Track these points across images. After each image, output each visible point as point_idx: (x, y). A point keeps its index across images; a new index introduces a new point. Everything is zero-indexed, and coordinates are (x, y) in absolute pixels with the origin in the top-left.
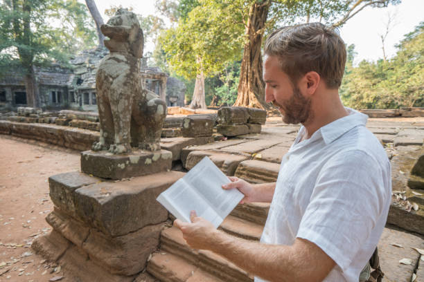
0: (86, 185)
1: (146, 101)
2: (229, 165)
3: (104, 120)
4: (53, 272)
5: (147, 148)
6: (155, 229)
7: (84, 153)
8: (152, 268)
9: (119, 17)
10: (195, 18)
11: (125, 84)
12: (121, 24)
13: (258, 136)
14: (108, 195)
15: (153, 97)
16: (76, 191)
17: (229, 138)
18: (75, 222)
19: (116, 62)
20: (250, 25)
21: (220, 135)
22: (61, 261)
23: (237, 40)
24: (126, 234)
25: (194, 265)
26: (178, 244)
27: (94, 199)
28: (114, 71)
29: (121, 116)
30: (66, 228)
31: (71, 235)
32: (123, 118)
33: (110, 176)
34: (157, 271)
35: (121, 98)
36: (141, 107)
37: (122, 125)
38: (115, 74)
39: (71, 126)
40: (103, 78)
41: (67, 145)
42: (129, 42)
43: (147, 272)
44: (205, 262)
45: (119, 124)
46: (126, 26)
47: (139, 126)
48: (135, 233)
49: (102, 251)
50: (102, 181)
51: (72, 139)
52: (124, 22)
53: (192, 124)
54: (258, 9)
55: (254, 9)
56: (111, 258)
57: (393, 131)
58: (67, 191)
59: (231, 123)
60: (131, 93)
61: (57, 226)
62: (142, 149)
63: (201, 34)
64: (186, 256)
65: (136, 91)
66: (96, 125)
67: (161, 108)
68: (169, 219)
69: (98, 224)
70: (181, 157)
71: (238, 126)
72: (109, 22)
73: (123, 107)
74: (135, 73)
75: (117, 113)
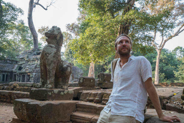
0: (33, 102)
1: (62, 66)
2: (100, 94)
3: (43, 74)
5: (62, 88)
7: (32, 89)
9: (53, 29)
10: (88, 32)
11: (54, 57)
12: (54, 32)
14: (44, 103)
15: (65, 64)
16: (28, 103)
17: (104, 89)
19: (51, 48)
21: (99, 87)
27: (38, 105)
28: (50, 51)
29: (51, 71)
33: (44, 99)
35: (52, 63)
36: (60, 68)
37: (51, 75)
38: (50, 53)
39: (16, 91)
40: (44, 54)
42: (56, 39)
45: (50, 75)
46: (56, 33)
50: (40, 101)
53: (84, 80)
54: (123, 28)
58: (24, 105)
60: (56, 61)
62: (59, 88)
63: (92, 41)
65: (58, 60)
67: (69, 68)
68: (71, 120)
69: (38, 118)
70: (78, 95)
71: (108, 83)
72: (48, 31)
73: (52, 67)
74: (58, 52)
75: (49, 70)
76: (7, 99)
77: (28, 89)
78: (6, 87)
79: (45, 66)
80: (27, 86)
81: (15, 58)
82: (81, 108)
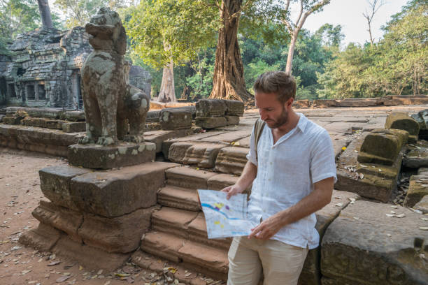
0: (80, 175)
1: (129, 96)
2: (211, 152)
3: (90, 114)
4: (49, 259)
5: (132, 140)
6: (146, 212)
7: (72, 146)
8: (146, 245)
9: (103, 17)
11: (112, 80)
12: (105, 23)
13: (236, 127)
14: (104, 181)
15: (136, 92)
16: (72, 179)
17: (208, 130)
18: (66, 212)
19: (102, 60)
20: (224, 7)
21: (199, 128)
22: (54, 249)
23: (211, 25)
24: (121, 216)
25: (184, 238)
26: (169, 222)
27: (92, 184)
28: (101, 68)
29: (109, 110)
30: (58, 219)
31: (65, 224)
32: (111, 112)
33: (101, 166)
34: (151, 247)
35: (108, 93)
36: (125, 101)
37: (109, 119)
38: (103, 71)
39: (24, 125)
40: (90, 74)
42: (112, 40)
43: (141, 250)
44: (194, 234)
45: (106, 117)
46: (110, 25)
48: (129, 215)
49: (99, 233)
50: (94, 171)
52: (108, 21)
53: (172, 117)
56: (109, 237)
57: (365, 119)
58: (61, 181)
59: (209, 115)
60: (118, 88)
61: (47, 219)
62: (128, 141)
63: (171, 19)
64: (176, 231)
65: (121, 86)
66: (57, 123)
67: (144, 101)
68: (158, 203)
69: (96, 207)
70: (162, 149)
71: (217, 119)
72: (92, 21)
73: (111, 101)
74: (120, 70)
75: (104, 108)
76: (9, 141)
77: (50, 123)
78: (0, 117)
79: (94, 99)
80: (50, 118)
82: (175, 179)
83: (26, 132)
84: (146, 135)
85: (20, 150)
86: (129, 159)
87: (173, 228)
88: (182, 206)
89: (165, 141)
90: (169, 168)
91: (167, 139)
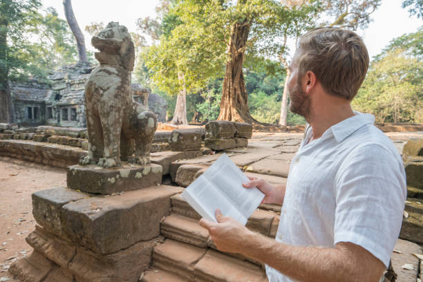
0: (74, 201)
1: (136, 114)
3: (93, 133)
5: (137, 162)
6: (147, 245)
7: (71, 167)
9: (111, 30)
10: (178, 35)
11: (116, 96)
12: (113, 37)
13: (245, 150)
14: (98, 210)
15: (143, 110)
16: (63, 207)
17: (217, 152)
18: (60, 241)
19: (107, 74)
20: (232, 43)
21: (208, 149)
23: (220, 58)
24: (117, 252)
25: (190, 281)
26: (172, 260)
27: (84, 215)
28: (105, 83)
29: (111, 129)
30: (50, 249)
31: (56, 255)
32: (114, 131)
33: (100, 191)
35: (112, 111)
36: (131, 120)
37: (112, 138)
38: (106, 87)
39: (50, 142)
40: (93, 90)
41: (45, 162)
42: (120, 55)
44: (201, 278)
45: (109, 137)
46: (117, 39)
47: (129, 139)
48: (126, 251)
49: (90, 271)
50: (91, 196)
51: (50, 155)
52: (115, 35)
53: (181, 138)
54: (239, 29)
55: (235, 29)
56: (100, 278)
58: (53, 208)
59: (219, 137)
60: (122, 105)
61: (40, 247)
62: (132, 163)
63: (185, 51)
64: (180, 272)
65: (127, 103)
66: (77, 141)
67: (151, 121)
68: (161, 234)
69: (87, 242)
70: (170, 170)
71: (226, 140)
72: (99, 35)
73: (114, 119)
74: (126, 86)
75: (107, 126)
76: (36, 157)
77: (71, 141)
78: (31, 134)
79: (97, 117)
80: (70, 135)
81: (45, 78)
82: (181, 207)
83: (50, 149)
84: (153, 157)
85: (44, 165)
86: (131, 183)
87: (176, 267)
88: (188, 240)
89: (173, 163)
90: (175, 194)
91: (174, 161)
